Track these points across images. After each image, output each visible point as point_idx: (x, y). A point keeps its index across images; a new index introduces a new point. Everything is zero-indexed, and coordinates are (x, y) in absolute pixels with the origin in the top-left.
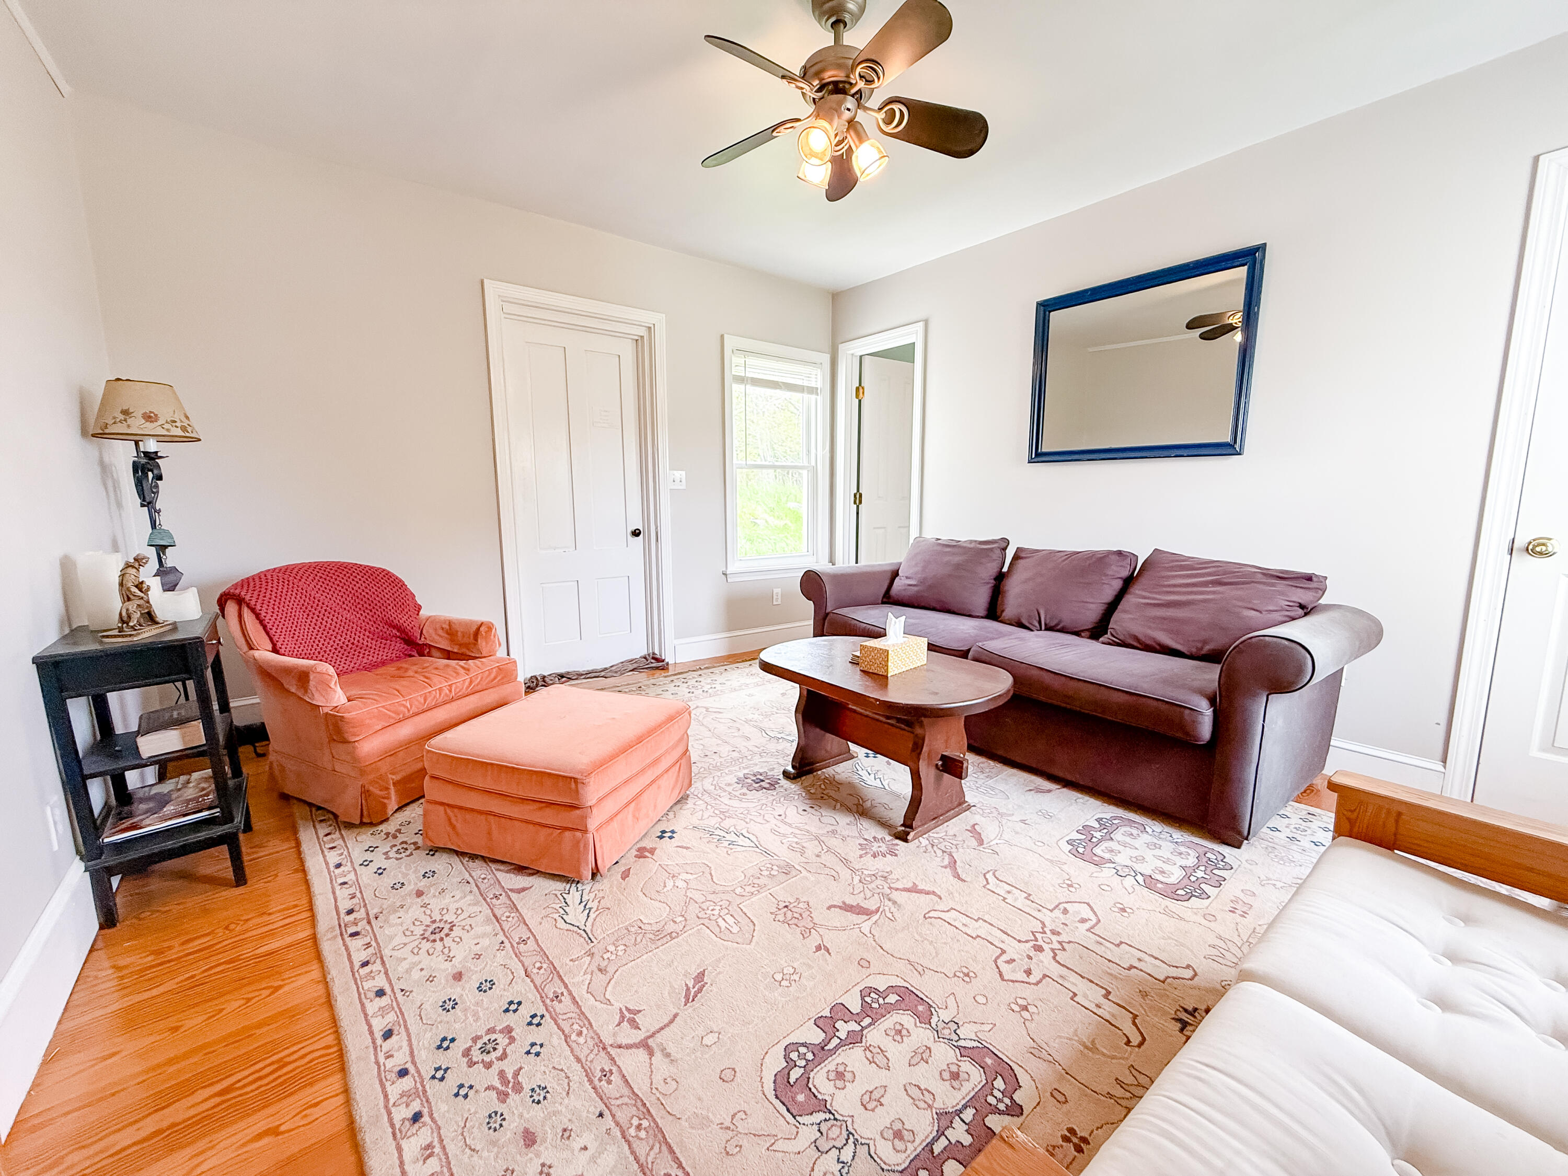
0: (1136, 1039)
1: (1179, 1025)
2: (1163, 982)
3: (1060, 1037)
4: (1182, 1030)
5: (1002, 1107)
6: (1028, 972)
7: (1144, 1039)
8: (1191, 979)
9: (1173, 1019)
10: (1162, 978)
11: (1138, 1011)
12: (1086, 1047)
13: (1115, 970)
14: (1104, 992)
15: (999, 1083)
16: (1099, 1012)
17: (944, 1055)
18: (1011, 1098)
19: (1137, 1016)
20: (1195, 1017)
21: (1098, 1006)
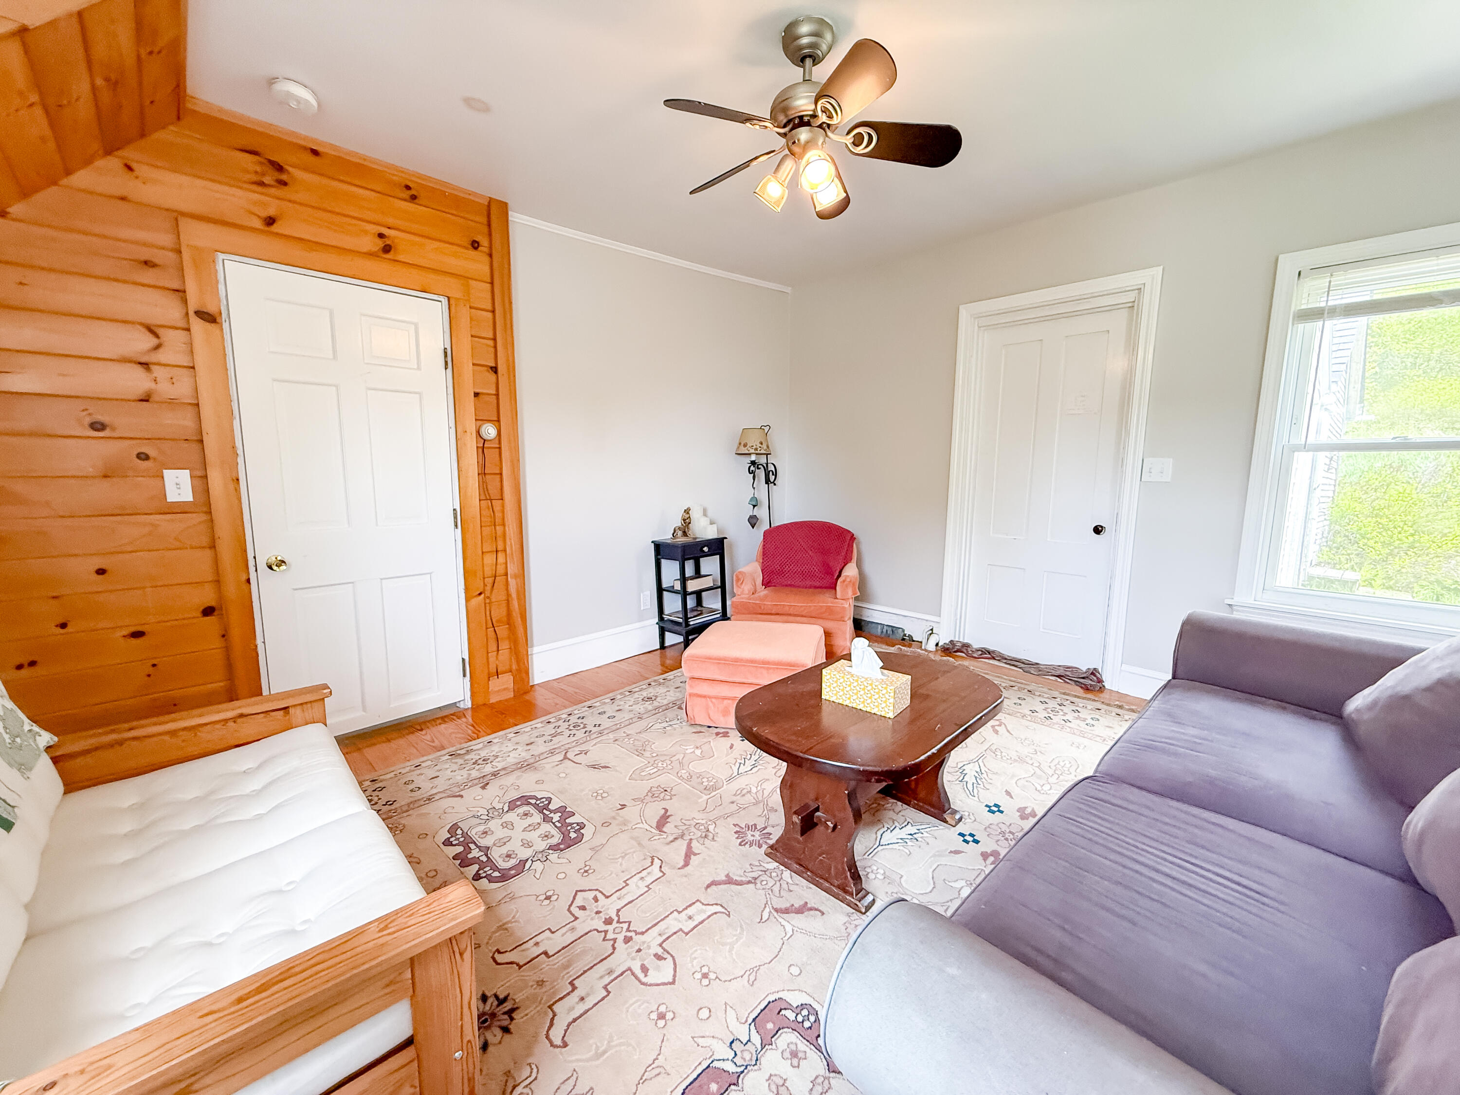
0: (500, 958)
1: (501, 996)
2: (550, 1007)
3: (517, 912)
4: (496, 996)
5: (481, 872)
6: (583, 908)
7: (498, 964)
8: (547, 1037)
9: (508, 995)
10: (555, 1007)
11: (523, 971)
12: (504, 924)
13: (573, 972)
14: (551, 953)
15: (496, 874)
16: (532, 942)
17: (525, 853)
18: (484, 877)
19: (520, 969)
20: (504, 1013)
21: (537, 944)
